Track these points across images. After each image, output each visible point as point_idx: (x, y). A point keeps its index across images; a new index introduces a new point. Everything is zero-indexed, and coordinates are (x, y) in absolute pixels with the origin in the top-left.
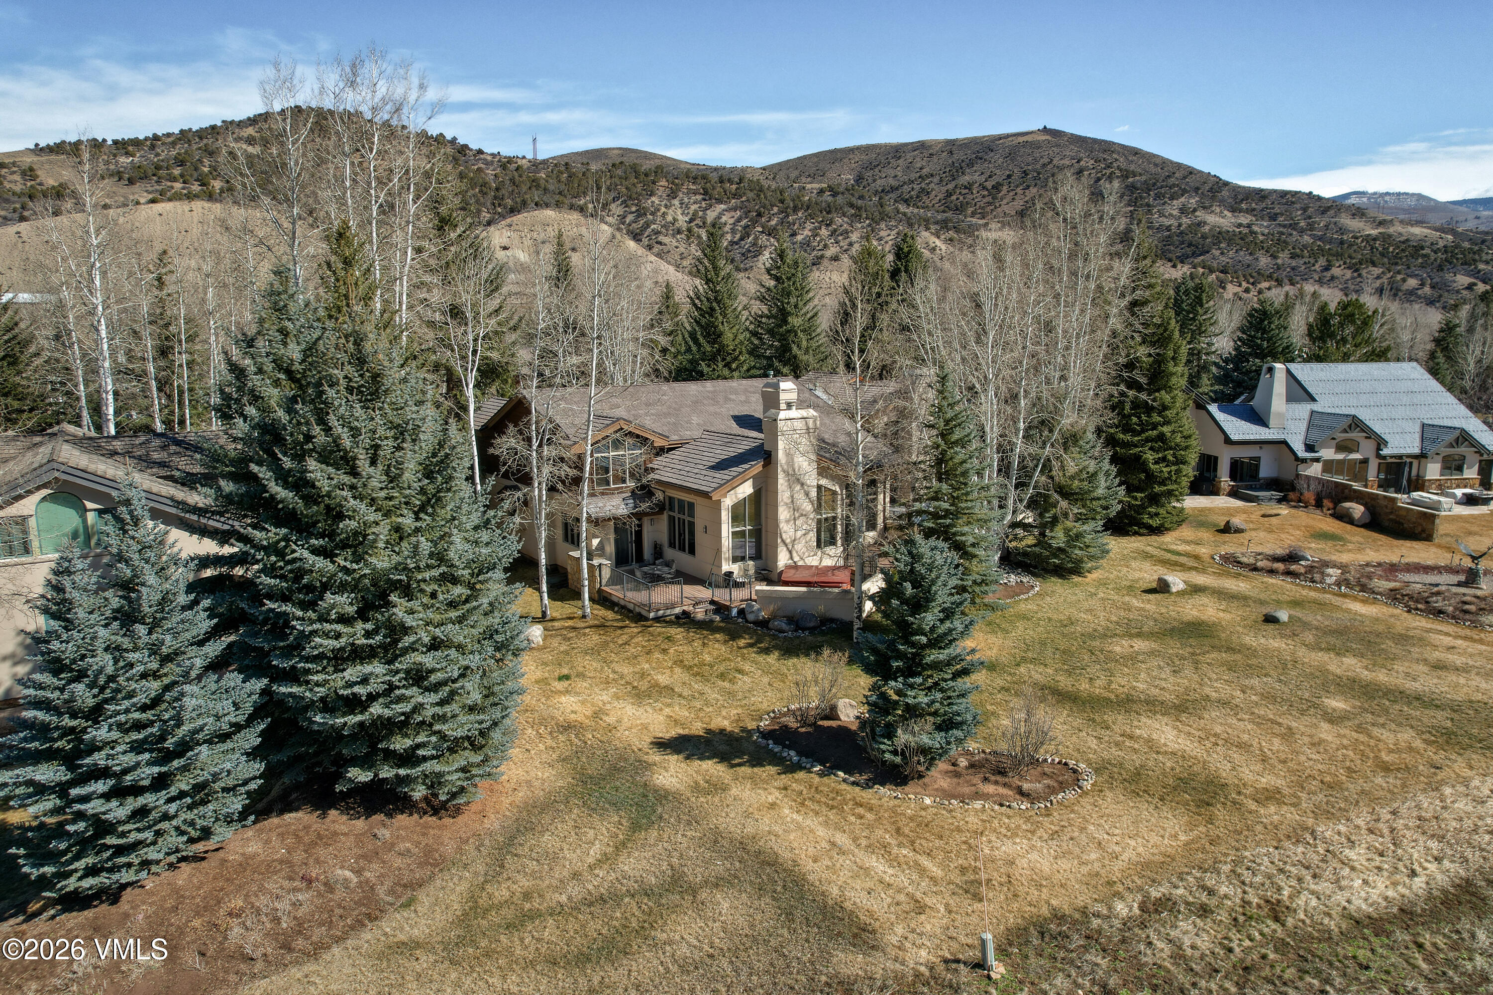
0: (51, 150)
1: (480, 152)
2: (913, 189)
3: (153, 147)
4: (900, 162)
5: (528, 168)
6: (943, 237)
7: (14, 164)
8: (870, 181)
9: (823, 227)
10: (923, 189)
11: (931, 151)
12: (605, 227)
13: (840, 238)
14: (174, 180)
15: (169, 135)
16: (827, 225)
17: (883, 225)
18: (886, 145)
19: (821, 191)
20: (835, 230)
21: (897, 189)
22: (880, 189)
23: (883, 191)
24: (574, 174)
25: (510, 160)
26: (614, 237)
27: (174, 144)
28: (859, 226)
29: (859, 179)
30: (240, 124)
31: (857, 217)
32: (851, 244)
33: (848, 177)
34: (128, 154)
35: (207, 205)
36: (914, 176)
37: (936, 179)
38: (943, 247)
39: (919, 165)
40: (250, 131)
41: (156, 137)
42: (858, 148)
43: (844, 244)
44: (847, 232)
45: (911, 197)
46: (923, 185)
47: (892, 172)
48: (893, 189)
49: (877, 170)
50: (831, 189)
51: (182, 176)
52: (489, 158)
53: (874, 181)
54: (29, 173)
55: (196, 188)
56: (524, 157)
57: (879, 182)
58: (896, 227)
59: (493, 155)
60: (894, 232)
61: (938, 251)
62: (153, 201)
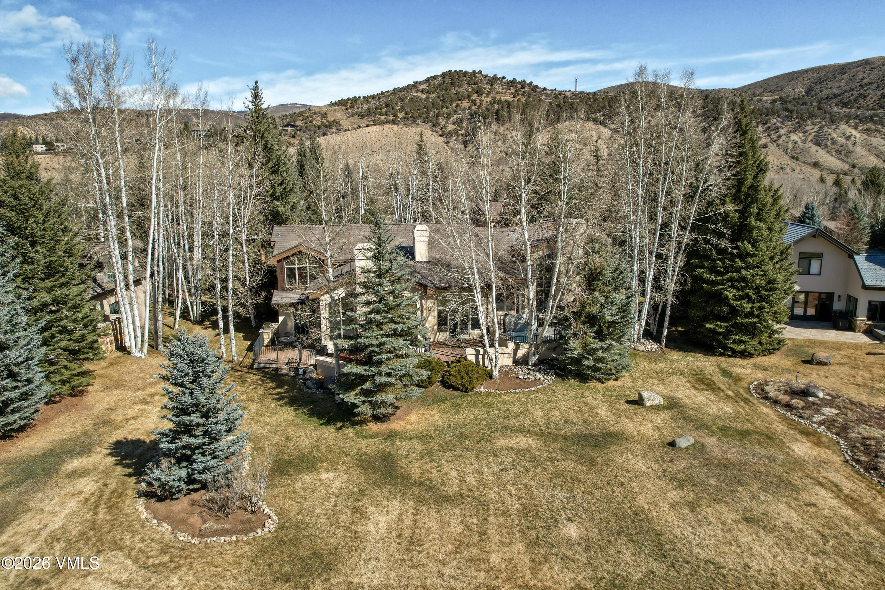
0: (336, 104)
1: (545, 89)
2: (852, 95)
3: (380, 98)
4: (845, 76)
5: (571, 97)
6: (860, 128)
7: (320, 112)
8: (818, 91)
9: (760, 126)
10: (861, 94)
11: (873, 66)
12: (607, 131)
13: (772, 132)
14: (382, 114)
15: (388, 92)
16: (764, 124)
17: (809, 122)
18: (835, 65)
19: (774, 101)
20: (769, 127)
21: (839, 96)
22: (825, 97)
23: (827, 98)
24: (597, 99)
25: (561, 93)
26: (612, 136)
27: (389, 96)
28: (790, 123)
29: (809, 91)
30: (421, 83)
31: (789, 118)
32: (779, 137)
33: (801, 90)
34: (368, 103)
35: (391, 126)
36: (854, 85)
37: (874, 86)
38: (858, 135)
39: (861, 77)
40: (425, 86)
41: (382, 93)
42: (811, 70)
43: (774, 136)
44: (778, 128)
45: (850, 101)
46: (862, 91)
47: (837, 84)
48: (835, 96)
49: (824, 84)
50: (781, 99)
51: (386, 112)
52: (549, 92)
53: (821, 91)
54: (324, 116)
55: (391, 118)
56: (570, 91)
57: (825, 92)
58: (820, 123)
59: (552, 91)
60: (817, 127)
61: (853, 138)
62: (367, 126)
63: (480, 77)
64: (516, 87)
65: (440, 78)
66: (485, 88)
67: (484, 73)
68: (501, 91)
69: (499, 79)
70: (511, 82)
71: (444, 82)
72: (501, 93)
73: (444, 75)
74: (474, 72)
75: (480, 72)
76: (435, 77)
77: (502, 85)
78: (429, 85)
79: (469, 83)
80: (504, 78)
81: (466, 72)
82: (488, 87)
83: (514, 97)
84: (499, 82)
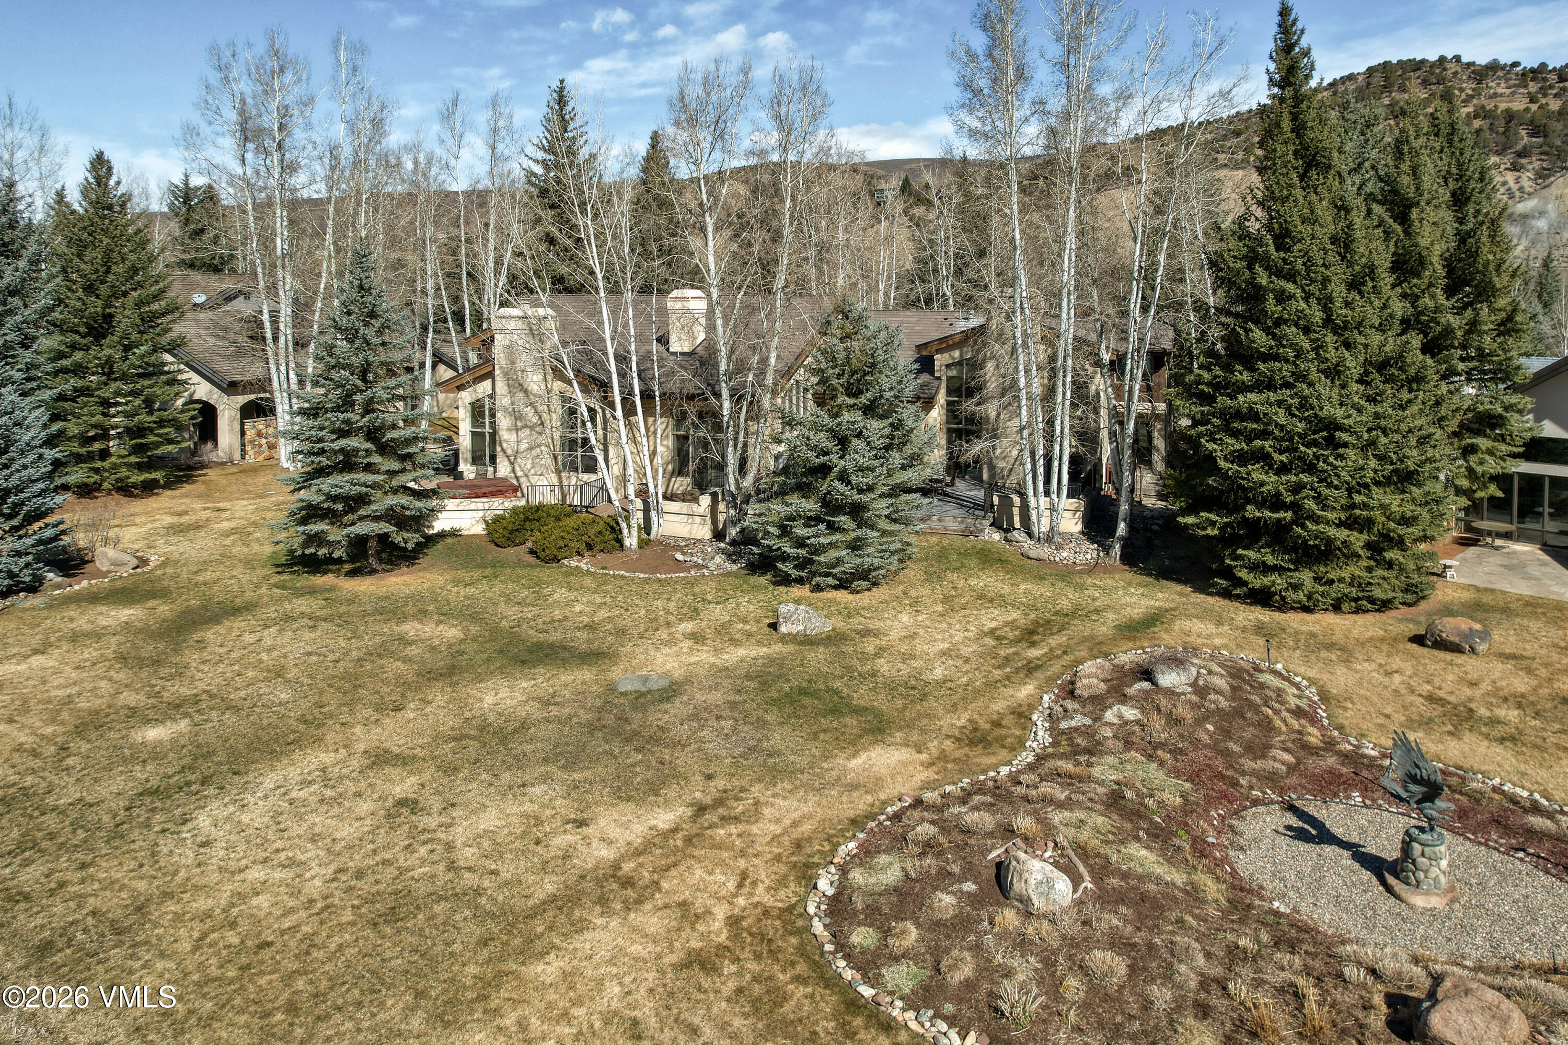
63: (1452, 67)
64: (1545, 80)
65: (1360, 78)
66: (1462, 90)
67: (1465, 59)
68: (1500, 90)
69: (1503, 68)
70: (1533, 71)
71: (1369, 84)
72: (1501, 95)
73: (1371, 71)
74: (1442, 59)
75: (1457, 58)
76: (1351, 77)
77: (1507, 80)
78: (1335, 94)
79: (1425, 83)
80: (1516, 64)
81: (1423, 61)
82: (1469, 87)
83: (1532, 101)
84: (1500, 73)
